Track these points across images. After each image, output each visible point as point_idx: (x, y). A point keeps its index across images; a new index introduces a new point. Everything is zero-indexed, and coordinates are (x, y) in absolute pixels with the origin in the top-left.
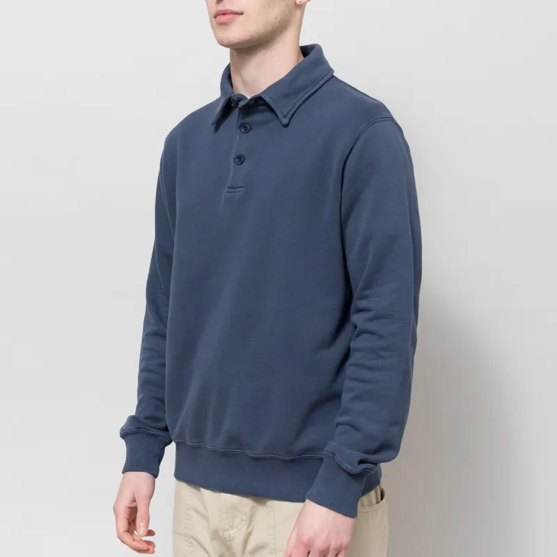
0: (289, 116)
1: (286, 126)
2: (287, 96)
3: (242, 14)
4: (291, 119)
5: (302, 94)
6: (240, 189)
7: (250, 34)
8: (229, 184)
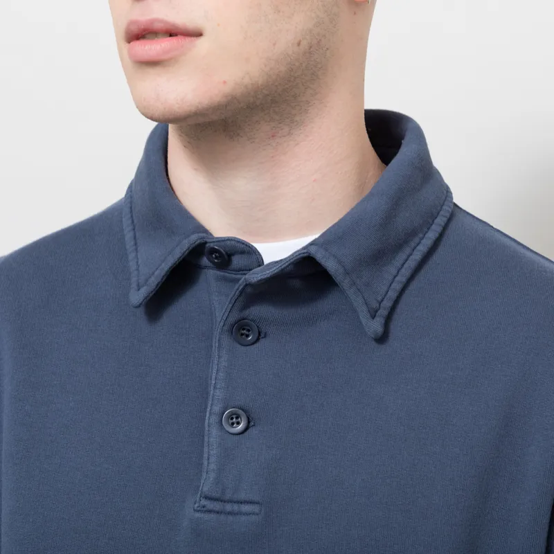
0: (383, 312)
1: (382, 339)
2: (379, 257)
3: (198, 34)
4: (388, 319)
5: (401, 257)
6: (246, 508)
7: (227, 89)
8: (207, 484)
